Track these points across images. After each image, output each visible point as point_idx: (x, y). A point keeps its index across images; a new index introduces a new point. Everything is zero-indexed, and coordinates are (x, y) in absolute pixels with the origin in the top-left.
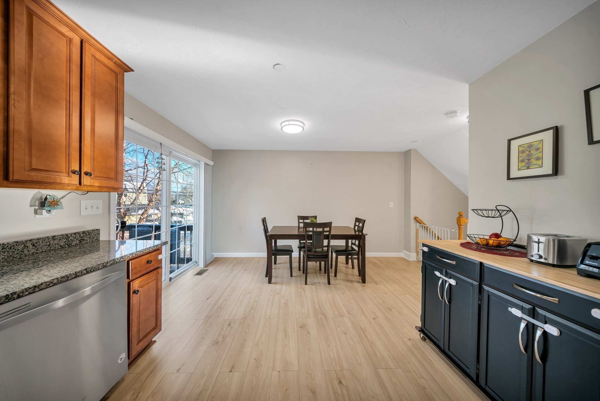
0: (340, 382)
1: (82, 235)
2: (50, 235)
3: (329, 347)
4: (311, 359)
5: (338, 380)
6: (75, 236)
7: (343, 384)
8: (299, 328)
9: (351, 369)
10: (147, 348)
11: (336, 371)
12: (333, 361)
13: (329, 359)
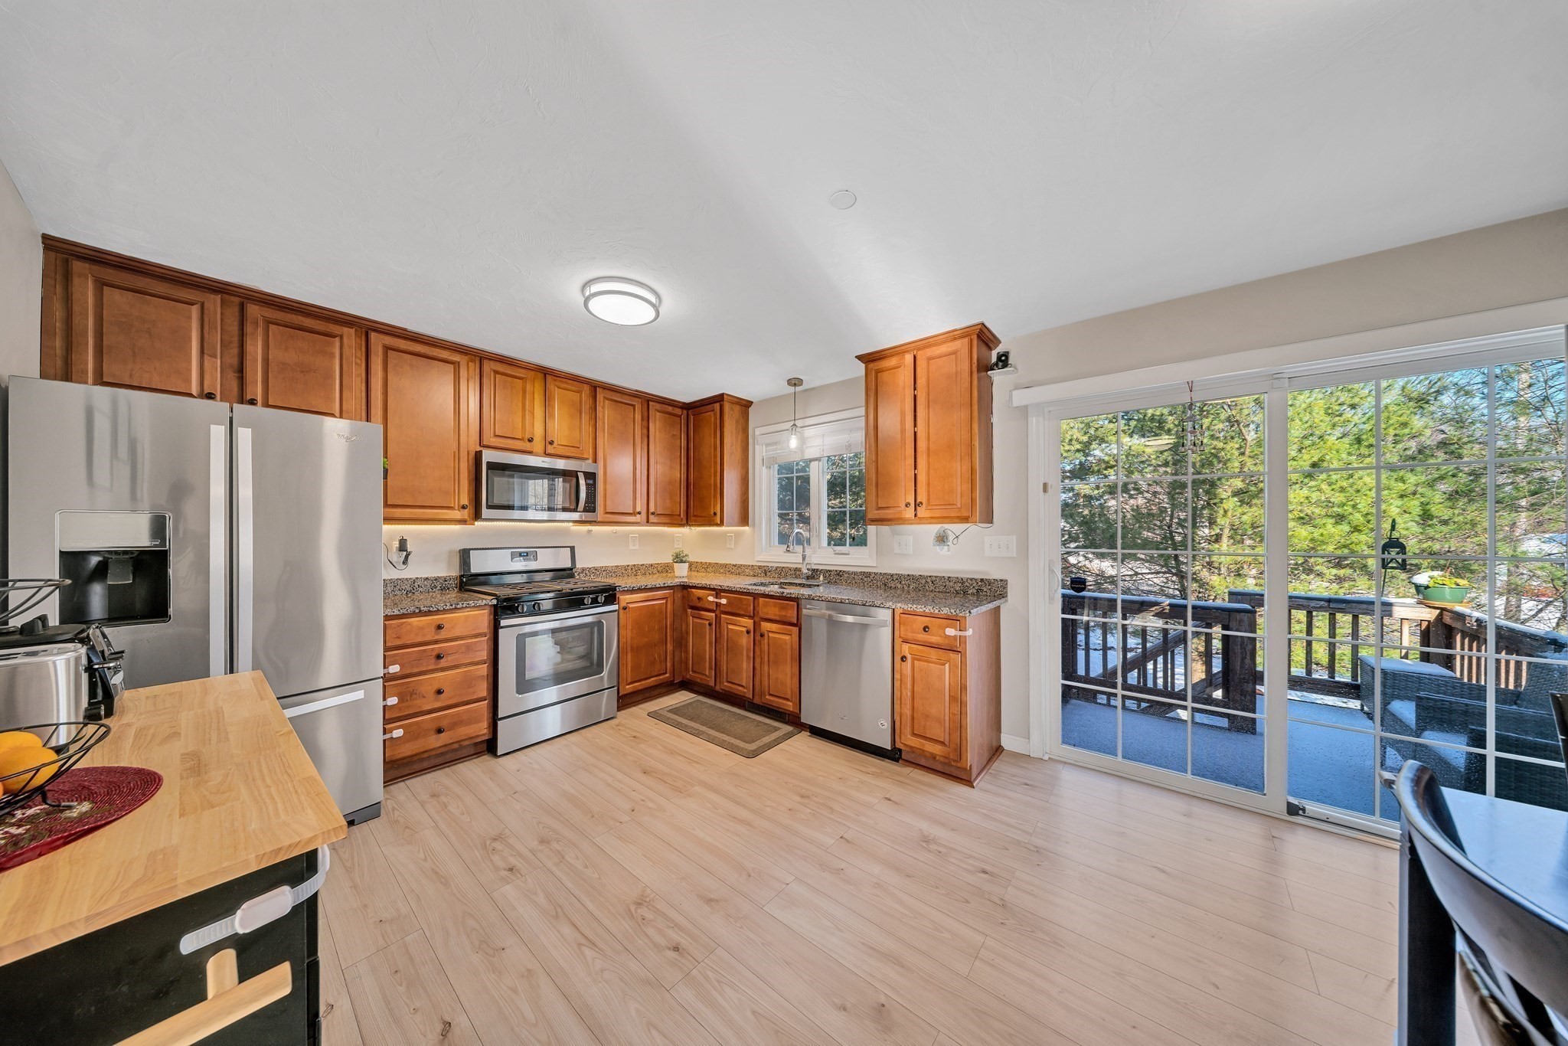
0: (676, 949)
1: (980, 583)
2: (946, 575)
3: (754, 1012)
4: (763, 944)
5: (683, 949)
6: (971, 582)
7: (669, 949)
8: (883, 1000)
9: (668, 995)
10: (959, 780)
11: (697, 963)
12: (718, 981)
13: (729, 977)
